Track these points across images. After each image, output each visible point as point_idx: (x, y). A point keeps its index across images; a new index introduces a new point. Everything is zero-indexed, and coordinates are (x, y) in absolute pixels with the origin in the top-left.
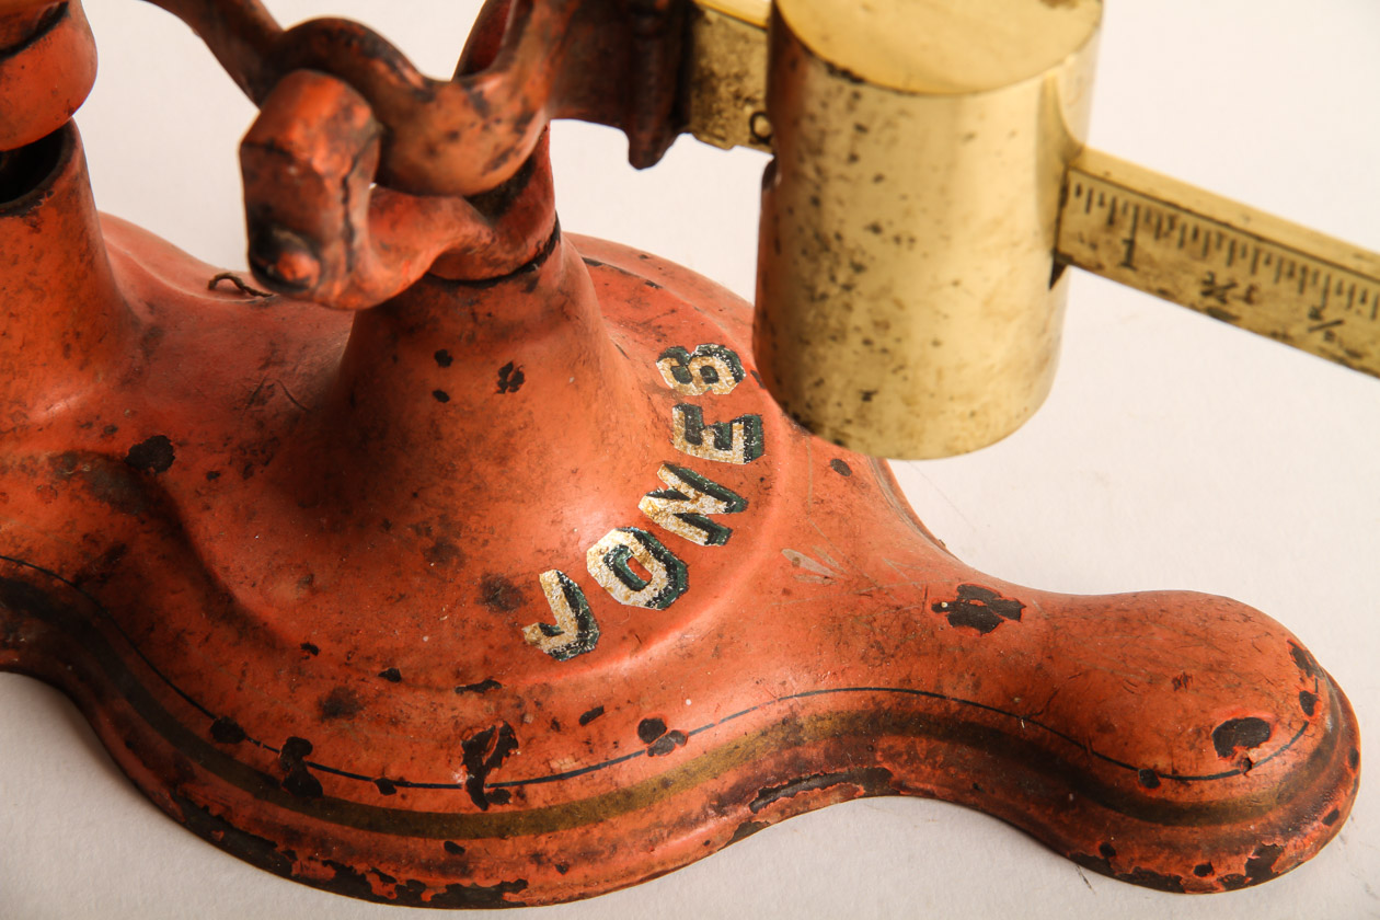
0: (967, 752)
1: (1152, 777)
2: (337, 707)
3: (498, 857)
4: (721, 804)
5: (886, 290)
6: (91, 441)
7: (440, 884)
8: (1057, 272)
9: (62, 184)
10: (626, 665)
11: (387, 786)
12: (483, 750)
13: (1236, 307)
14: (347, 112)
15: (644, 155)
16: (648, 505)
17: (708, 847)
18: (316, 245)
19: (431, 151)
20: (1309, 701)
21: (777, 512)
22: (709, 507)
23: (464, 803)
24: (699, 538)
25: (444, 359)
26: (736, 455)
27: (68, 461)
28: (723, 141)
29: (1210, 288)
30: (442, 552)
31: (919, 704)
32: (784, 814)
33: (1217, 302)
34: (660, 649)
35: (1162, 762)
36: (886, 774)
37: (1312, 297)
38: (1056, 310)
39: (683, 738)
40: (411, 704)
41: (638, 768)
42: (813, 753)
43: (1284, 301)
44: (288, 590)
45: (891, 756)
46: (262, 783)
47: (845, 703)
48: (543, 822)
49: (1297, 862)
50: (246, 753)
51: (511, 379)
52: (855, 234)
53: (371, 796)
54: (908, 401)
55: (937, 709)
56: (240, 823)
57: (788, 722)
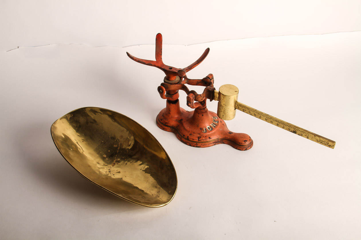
0: (227, 141)
1: (240, 143)
2: (191, 135)
3: (199, 144)
4: (213, 143)
5: (224, 109)
6: (178, 119)
7: (196, 146)
8: (235, 109)
9: (177, 103)
10: (208, 134)
11: (193, 139)
12: (199, 138)
13: (245, 111)
14: (193, 95)
15: (211, 101)
16: (211, 125)
17: (212, 145)
18: (190, 103)
19: (198, 98)
20: (250, 140)
21: (219, 126)
22: (214, 125)
23: (197, 141)
24: (214, 127)
25: (199, 114)
26: (217, 123)
27: (176, 120)
28: (215, 100)
29: (243, 110)
30: (198, 126)
31: (226, 138)
32: (217, 144)
33: (244, 111)
34: (210, 133)
35: (240, 142)
36: (224, 142)
37: (249, 110)
38: (235, 112)
39: (211, 138)
40: (195, 135)
41: (208, 140)
42: (219, 140)
43: (247, 111)
44: (188, 128)
45: (224, 141)
46: (186, 139)
47: (222, 138)
48: (202, 142)
49: (248, 149)
50: (185, 137)
51: (203, 115)
52: (223, 105)
53: (192, 140)
54: (226, 116)
55: (227, 138)
56: (184, 141)
57: (218, 138)
